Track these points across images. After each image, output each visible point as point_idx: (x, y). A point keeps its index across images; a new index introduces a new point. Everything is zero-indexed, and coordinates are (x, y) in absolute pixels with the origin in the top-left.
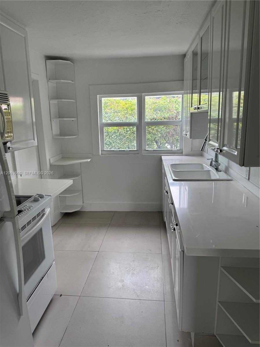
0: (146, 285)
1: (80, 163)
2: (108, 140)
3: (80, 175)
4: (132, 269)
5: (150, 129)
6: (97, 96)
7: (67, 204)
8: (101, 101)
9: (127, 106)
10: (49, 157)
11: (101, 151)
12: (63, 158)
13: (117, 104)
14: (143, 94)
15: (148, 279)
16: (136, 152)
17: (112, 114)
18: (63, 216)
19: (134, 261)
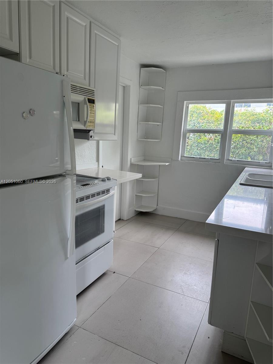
0: (195, 286)
1: (160, 165)
2: (196, 151)
3: (157, 178)
4: (186, 269)
5: (244, 142)
6: (184, 102)
7: (142, 204)
8: (188, 107)
9: (221, 117)
10: (131, 156)
11: (181, 157)
12: (145, 160)
13: (212, 115)
14: (232, 101)
15: (199, 281)
16: (218, 161)
17: (204, 124)
18: (137, 214)
19: (190, 264)
